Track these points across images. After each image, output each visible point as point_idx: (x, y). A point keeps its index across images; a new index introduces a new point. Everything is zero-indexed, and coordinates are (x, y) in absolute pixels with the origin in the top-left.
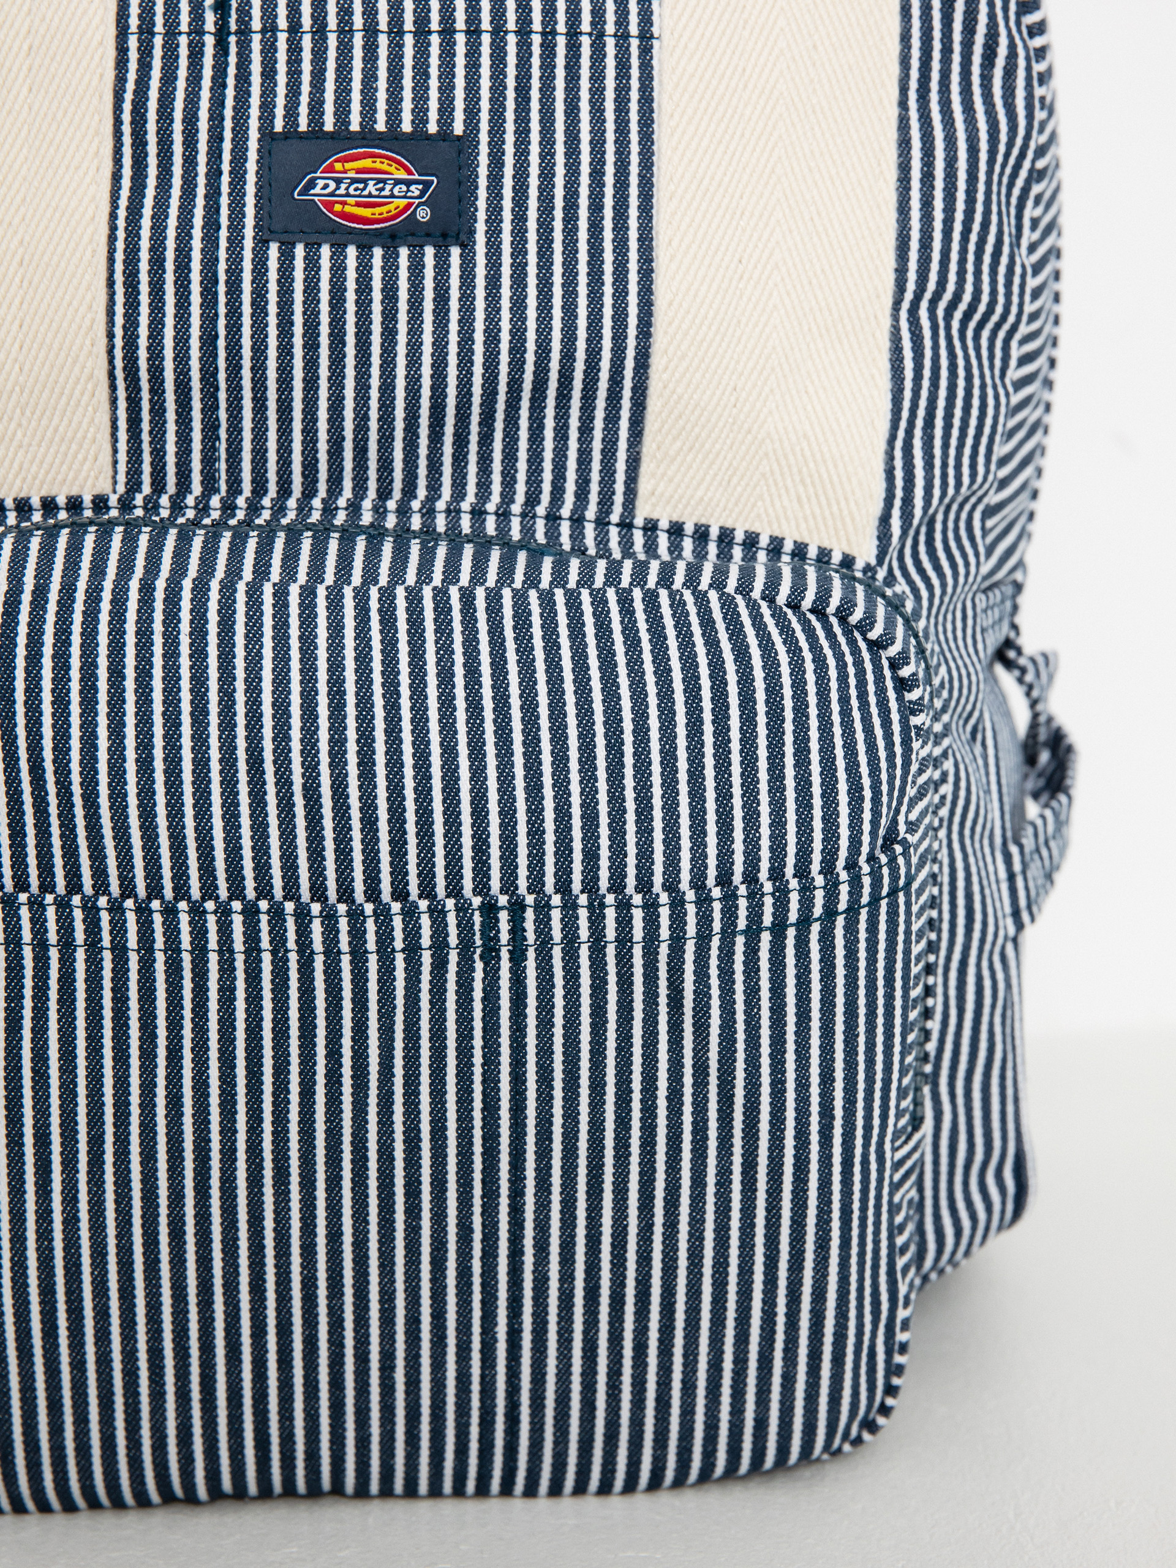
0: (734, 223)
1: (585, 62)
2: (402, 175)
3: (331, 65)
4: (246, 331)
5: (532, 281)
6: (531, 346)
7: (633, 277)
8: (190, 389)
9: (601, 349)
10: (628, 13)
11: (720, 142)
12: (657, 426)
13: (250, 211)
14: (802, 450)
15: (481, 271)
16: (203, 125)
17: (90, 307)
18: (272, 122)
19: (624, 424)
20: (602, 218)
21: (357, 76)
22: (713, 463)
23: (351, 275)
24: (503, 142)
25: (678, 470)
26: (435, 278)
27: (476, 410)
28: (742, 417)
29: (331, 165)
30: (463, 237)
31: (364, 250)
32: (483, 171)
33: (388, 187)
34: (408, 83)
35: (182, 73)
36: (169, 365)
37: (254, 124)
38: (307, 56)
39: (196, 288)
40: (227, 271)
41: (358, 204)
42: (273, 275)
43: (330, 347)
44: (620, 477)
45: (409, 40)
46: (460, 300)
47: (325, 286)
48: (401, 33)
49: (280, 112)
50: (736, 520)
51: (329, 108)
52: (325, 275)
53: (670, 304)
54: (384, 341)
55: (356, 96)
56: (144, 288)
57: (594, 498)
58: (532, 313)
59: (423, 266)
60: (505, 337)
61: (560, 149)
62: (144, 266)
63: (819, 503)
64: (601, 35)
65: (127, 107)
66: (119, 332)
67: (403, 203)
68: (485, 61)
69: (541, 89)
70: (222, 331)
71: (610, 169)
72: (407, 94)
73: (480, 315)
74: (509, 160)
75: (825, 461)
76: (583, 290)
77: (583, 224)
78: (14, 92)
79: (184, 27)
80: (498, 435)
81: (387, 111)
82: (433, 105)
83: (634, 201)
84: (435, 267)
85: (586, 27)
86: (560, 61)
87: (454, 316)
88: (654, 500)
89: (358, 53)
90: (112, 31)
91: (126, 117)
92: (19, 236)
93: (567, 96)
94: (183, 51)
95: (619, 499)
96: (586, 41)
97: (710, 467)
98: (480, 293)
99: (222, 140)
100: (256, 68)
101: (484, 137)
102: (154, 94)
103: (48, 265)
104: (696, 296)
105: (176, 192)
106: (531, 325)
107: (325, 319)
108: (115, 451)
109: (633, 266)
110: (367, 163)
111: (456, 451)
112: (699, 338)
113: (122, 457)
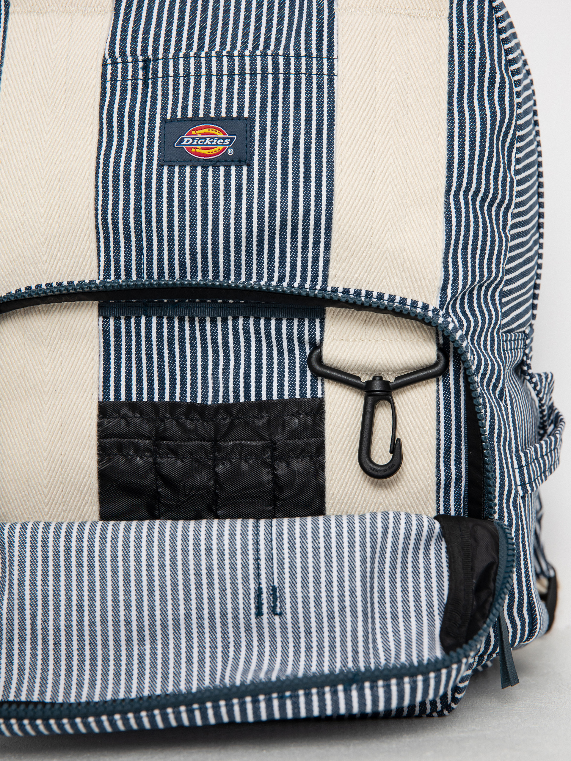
0: (371, 155)
1: (303, 86)
2: (221, 135)
3: (191, 90)
4: (154, 205)
5: (279, 181)
6: (278, 209)
7: (324, 179)
8: (130, 232)
9: (310, 210)
10: (323, 65)
11: (364, 119)
12: (336, 245)
13: (156, 153)
14: (403, 256)
15: (256, 177)
16: (137, 118)
17: (88, 198)
18: (166, 115)
19: (322, 245)
20: (311, 153)
21: (203, 94)
22: (362, 262)
23: (199, 179)
24: (266, 121)
25: (347, 265)
26: (236, 180)
27: (255, 239)
28: (375, 241)
29: (191, 132)
30: (248, 161)
31: (205, 168)
32: (257, 133)
33: (215, 141)
34: (224, 96)
35: (129, 97)
36: (121, 221)
37: (158, 116)
38: (181, 87)
39: (132, 187)
40: (146, 179)
41: (202, 149)
42: (165, 180)
43: (190, 211)
44: (321, 269)
45: (225, 78)
46: (247, 189)
47: (187, 184)
48: (222, 75)
49: (169, 111)
50: (374, 288)
51: (190, 108)
52: (188, 179)
53: (341, 190)
54: (214, 208)
55: (202, 103)
56: (111, 188)
57: (309, 278)
58: (279, 195)
59: (231, 175)
60: (267, 205)
61: (291, 123)
62: (111, 179)
63: (412, 281)
64: (311, 74)
65: (105, 112)
66: (100, 208)
67: (221, 147)
68: (259, 86)
69: (283, 98)
70: (143, 206)
71: (314, 132)
72: (224, 101)
73: (256, 196)
74: (269, 128)
75: (414, 261)
76: (301, 184)
77: (302, 156)
78: (59, 108)
79: (130, 77)
80: (266, 251)
81: (215, 109)
82: (235, 105)
83: (325, 146)
84: (236, 175)
85: (303, 70)
86: (292, 86)
87: (244, 196)
88: (336, 279)
89: (203, 85)
90: (99, 80)
91: (105, 116)
92: (59, 168)
93: (295, 101)
94: (129, 88)
95: (320, 278)
96: (303, 77)
97: (361, 264)
98: (256, 186)
99: (144, 123)
100: (160, 93)
101: (257, 119)
102: (116, 106)
103: (70, 180)
104: (353, 186)
105: (125, 147)
106: (278, 200)
107: (187, 199)
108: (99, 261)
109: (324, 174)
110: (206, 131)
111: (247, 258)
112: (354, 205)
113: (102, 263)
